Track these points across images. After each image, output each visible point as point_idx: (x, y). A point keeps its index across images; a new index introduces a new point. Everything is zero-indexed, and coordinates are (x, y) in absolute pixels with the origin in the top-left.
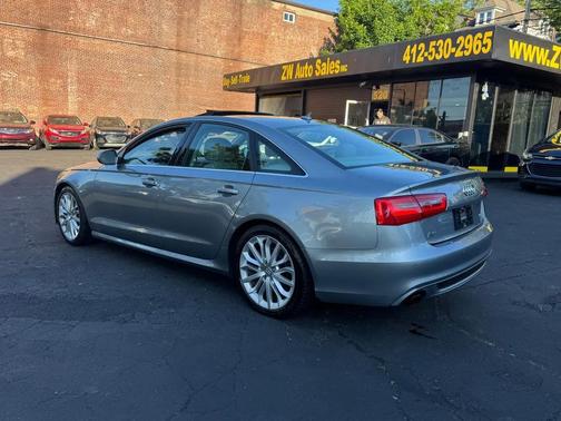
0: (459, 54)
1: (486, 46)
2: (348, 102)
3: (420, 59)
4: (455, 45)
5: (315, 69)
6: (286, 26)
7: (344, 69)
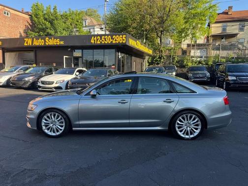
0: (114, 42)
1: (124, 40)
2: (65, 57)
3: (99, 42)
4: (112, 38)
5: (45, 42)
6: (6, 17)
7: (62, 43)
